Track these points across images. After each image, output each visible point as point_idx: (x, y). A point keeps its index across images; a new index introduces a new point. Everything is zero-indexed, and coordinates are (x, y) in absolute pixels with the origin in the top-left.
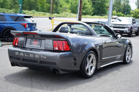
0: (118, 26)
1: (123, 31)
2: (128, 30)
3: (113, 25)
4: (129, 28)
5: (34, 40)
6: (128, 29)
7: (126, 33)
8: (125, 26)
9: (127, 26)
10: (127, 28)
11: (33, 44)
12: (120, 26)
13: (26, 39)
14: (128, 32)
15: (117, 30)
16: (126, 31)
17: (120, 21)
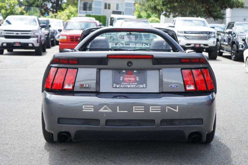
0: (15, 34)
1: (27, 44)
2: (36, 42)
3: (4, 33)
4: (37, 37)
5: (124, 71)
6: (36, 39)
7: (33, 47)
8: (30, 34)
9: (34, 34)
10: (34, 37)
11: (123, 81)
12: (20, 34)
13: (99, 70)
14: (37, 45)
15: (14, 43)
16: (32, 44)
17: (9, 23)
